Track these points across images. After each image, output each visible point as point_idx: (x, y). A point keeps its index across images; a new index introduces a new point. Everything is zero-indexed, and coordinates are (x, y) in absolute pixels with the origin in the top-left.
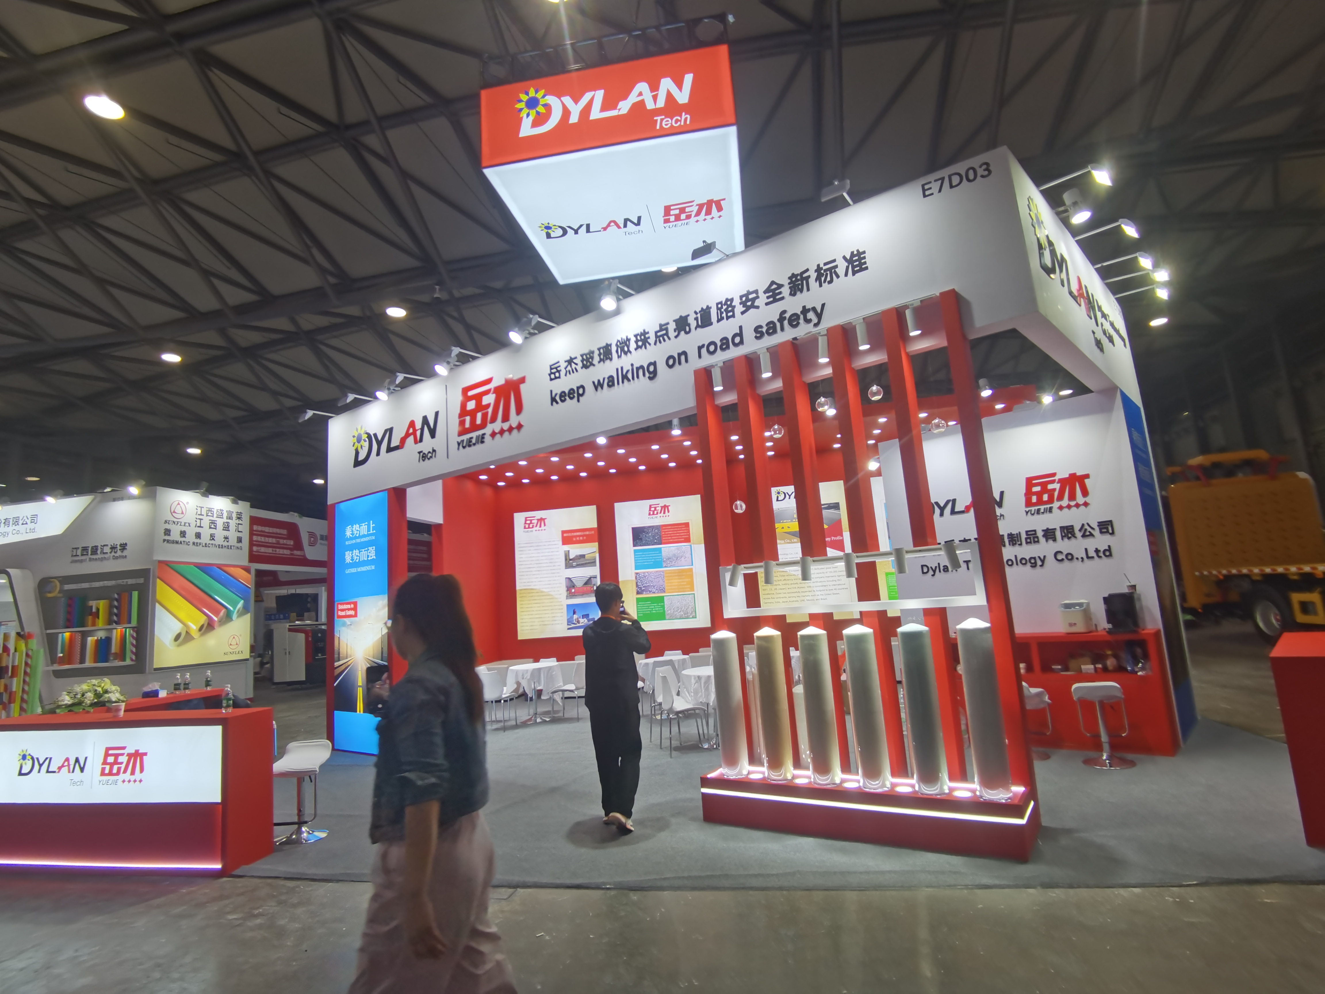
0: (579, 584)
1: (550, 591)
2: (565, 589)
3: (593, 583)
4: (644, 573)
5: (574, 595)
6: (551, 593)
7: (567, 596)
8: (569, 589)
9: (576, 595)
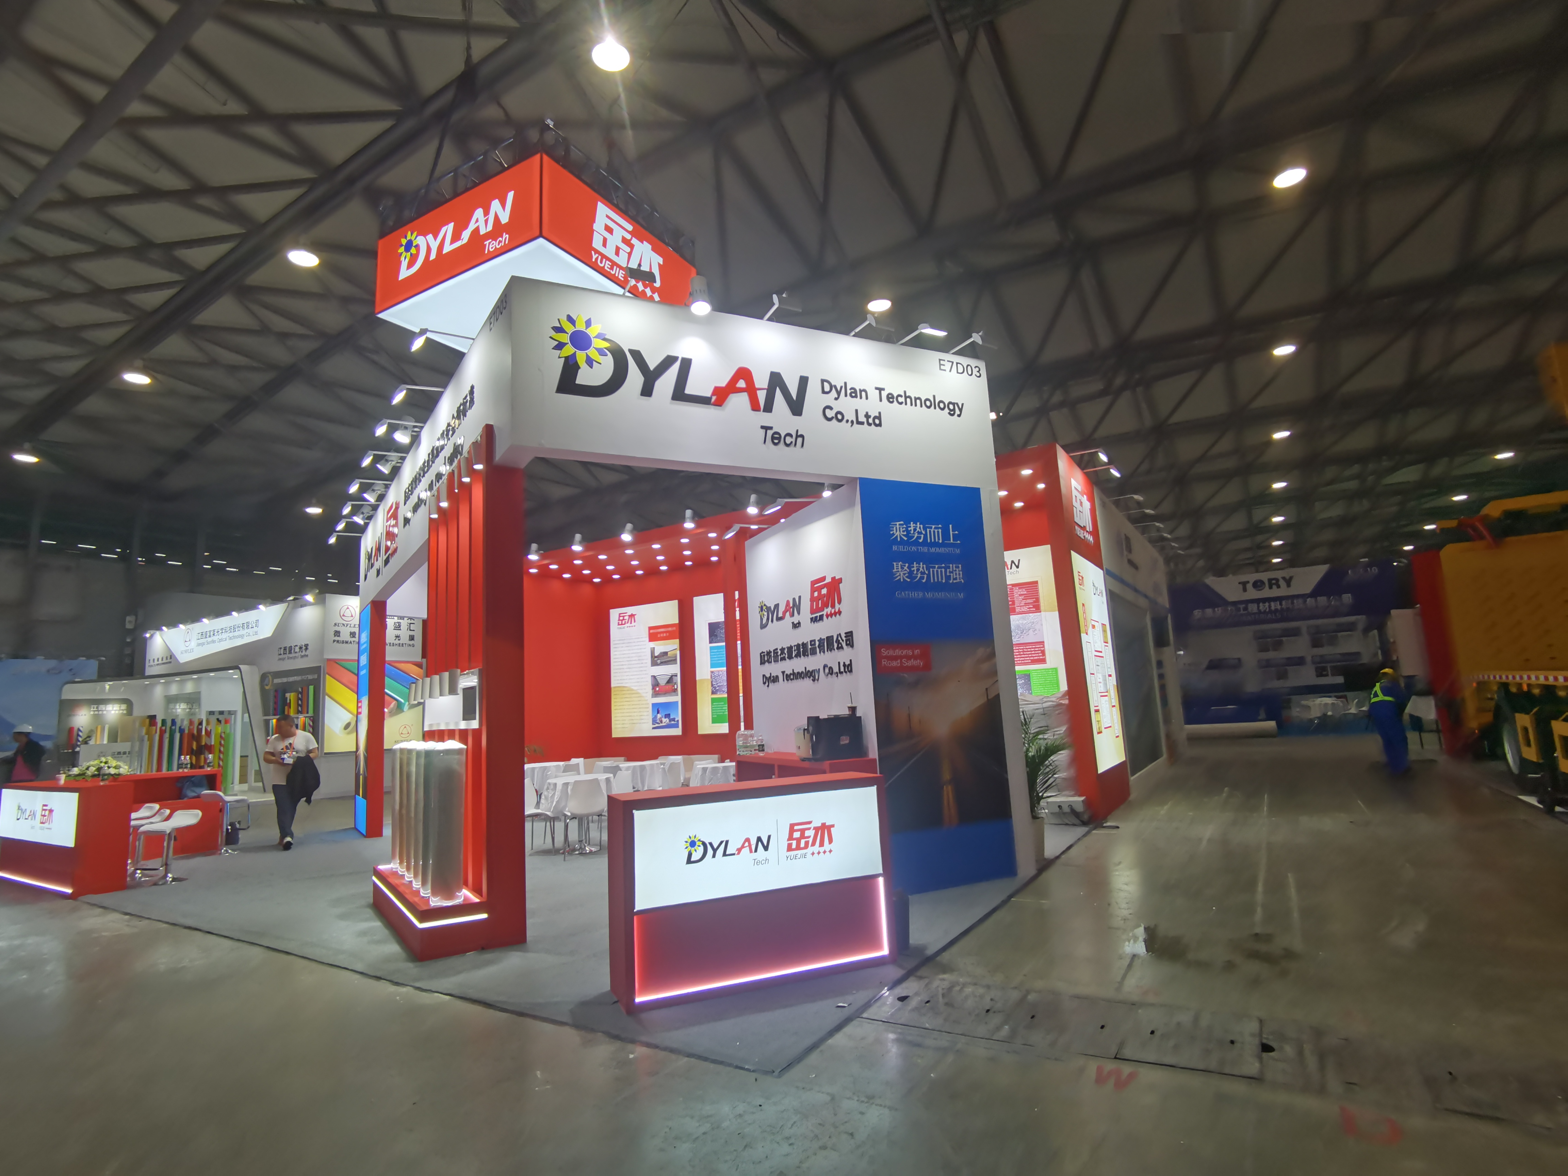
0: (662, 682)
1: (638, 689)
2: (650, 687)
3: (674, 682)
4: (718, 671)
5: (658, 694)
6: (639, 691)
7: (652, 695)
8: (654, 688)
9: (660, 694)
